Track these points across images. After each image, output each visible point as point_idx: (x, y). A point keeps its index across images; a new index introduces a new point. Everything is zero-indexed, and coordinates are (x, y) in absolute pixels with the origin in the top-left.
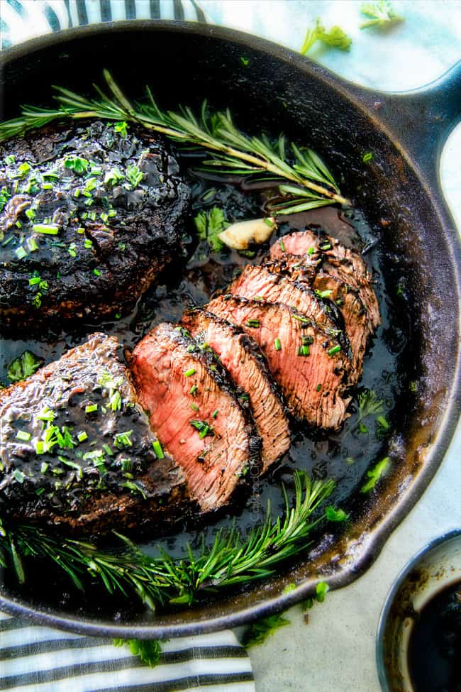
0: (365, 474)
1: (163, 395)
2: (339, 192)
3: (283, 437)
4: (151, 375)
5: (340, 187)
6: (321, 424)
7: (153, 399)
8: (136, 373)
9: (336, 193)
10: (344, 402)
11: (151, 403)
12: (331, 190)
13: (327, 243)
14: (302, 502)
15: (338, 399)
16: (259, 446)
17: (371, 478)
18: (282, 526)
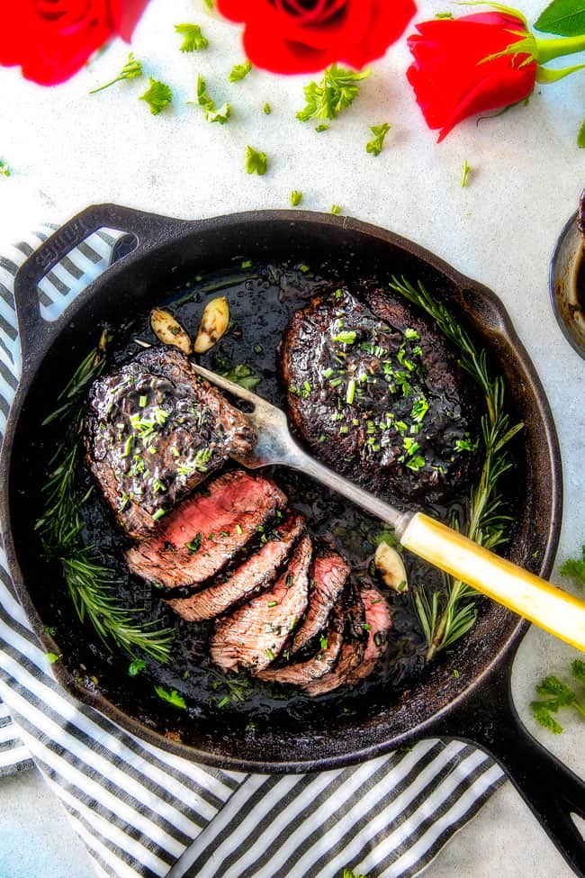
0: (174, 689)
1: (222, 507)
2: (438, 649)
3: (195, 615)
4: (238, 496)
5: (444, 650)
6: (213, 647)
7: (220, 498)
8: (241, 481)
9: (437, 646)
10: (233, 666)
11: (218, 497)
12: (440, 641)
13: (381, 642)
14: (148, 638)
15: (235, 661)
16: (184, 596)
17: (170, 695)
18: (124, 623)
